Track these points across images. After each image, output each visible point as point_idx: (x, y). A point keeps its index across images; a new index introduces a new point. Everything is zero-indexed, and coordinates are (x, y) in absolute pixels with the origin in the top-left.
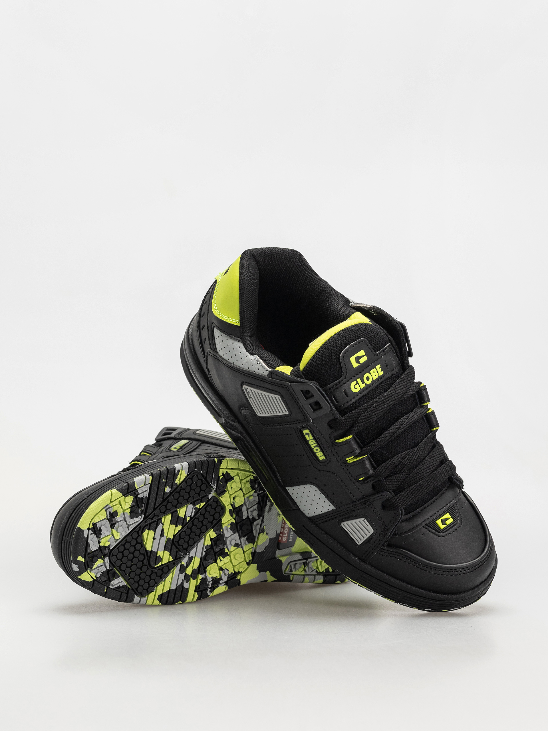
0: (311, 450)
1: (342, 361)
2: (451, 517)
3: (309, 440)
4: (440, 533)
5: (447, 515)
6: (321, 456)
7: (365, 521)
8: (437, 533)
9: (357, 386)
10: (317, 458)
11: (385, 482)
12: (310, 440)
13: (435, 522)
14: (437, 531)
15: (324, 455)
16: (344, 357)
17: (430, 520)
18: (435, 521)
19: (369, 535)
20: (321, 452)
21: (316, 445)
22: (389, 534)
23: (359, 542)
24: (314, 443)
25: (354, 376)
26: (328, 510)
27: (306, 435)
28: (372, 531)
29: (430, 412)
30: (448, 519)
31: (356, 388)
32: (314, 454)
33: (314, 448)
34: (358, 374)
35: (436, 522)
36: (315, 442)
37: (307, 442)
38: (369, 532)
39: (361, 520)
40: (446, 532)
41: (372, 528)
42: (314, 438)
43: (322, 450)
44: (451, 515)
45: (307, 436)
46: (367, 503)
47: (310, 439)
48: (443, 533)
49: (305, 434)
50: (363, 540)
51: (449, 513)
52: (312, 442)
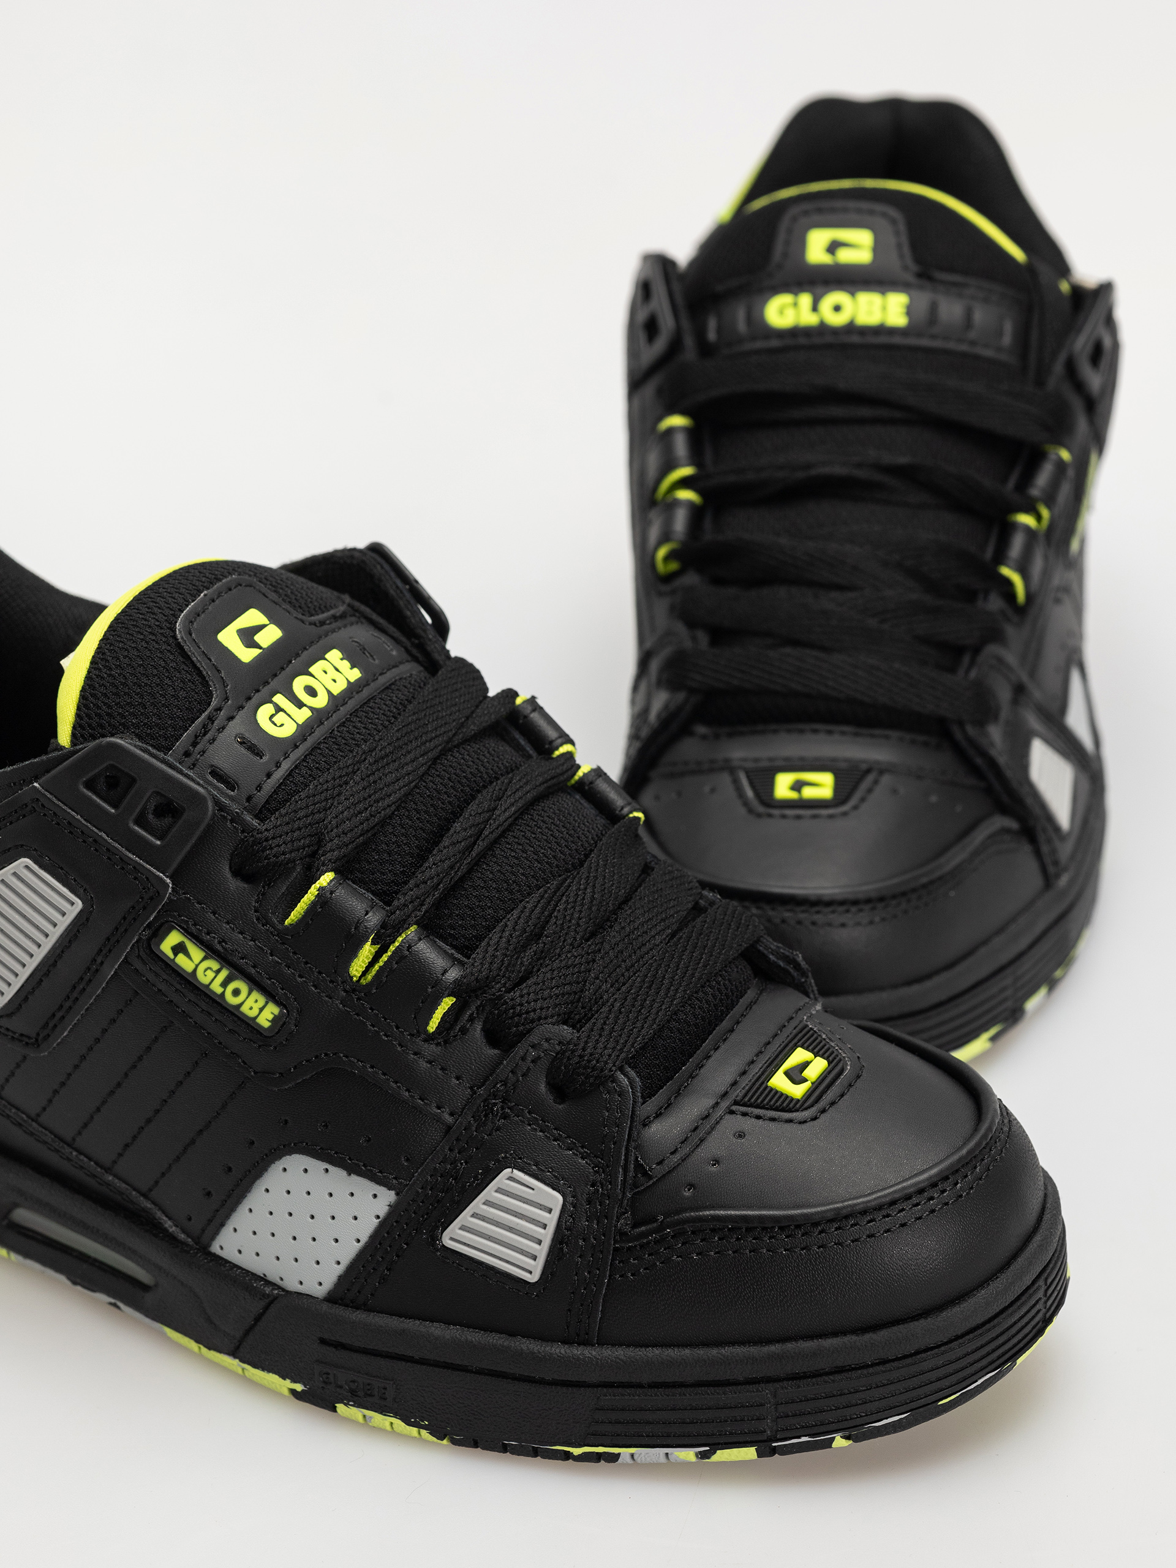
0: (217, 1003)
1: (189, 648)
2: (813, 1056)
3: (195, 970)
4: (797, 1111)
5: (800, 1055)
6: (261, 1010)
7: (518, 1174)
8: (787, 1115)
9: (280, 718)
10: (249, 1024)
11: (522, 996)
12: (197, 966)
13: (764, 1086)
14: (783, 1110)
15: (271, 996)
16: (191, 635)
17: (745, 1082)
18: (763, 1083)
19: (552, 1220)
20: (255, 995)
21: (224, 973)
22: (620, 1178)
23: (531, 1273)
24: (218, 972)
25: (258, 691)
26: (378, 1217)
27: (176, 955)
28: (556, 1199)
29: (586, 771)
30: (805, 1065)
31: (282, 725)
32: (234, 1014)
33: (223, 993)
34: (268, 683)
35: (767, 1087)
36: (215, 966)
37: (188, 981)
38: (550, 1211)
39: (502, 1179)
40: (817, 1101)
41: (554, 1189)
42: (211, 951)
43: (256, 984)
44: (812, 1051)
45: (181, 960)
46: (495, 1104)
47: (197, 961)
48: (806, 1109)
49: (171, 955)
50: (542, 1251)
51: (802, 1047)
52: (209, 972)
